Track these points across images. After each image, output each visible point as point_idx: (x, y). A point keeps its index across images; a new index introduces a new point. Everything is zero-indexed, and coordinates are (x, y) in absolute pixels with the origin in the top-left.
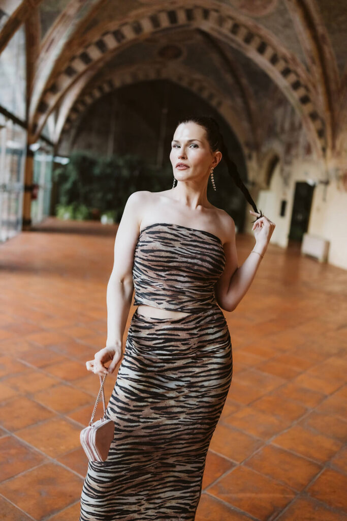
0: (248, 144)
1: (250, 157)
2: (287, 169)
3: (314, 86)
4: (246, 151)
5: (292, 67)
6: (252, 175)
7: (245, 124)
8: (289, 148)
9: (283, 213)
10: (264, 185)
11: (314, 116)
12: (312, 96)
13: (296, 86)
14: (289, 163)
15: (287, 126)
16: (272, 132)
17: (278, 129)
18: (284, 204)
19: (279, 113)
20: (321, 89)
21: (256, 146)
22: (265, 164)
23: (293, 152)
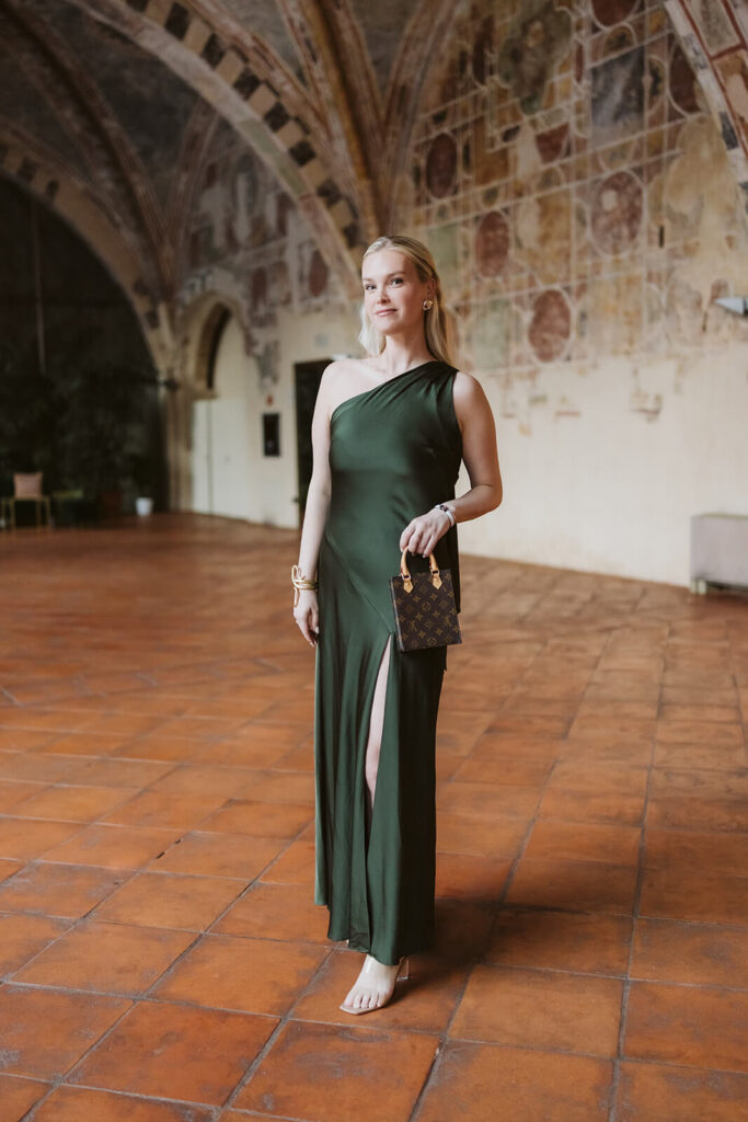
0: (140, 287)
1: (153, 320)
2: (262, 336)
4: (140, 306)
5: (259, 71)
6: (162, 364)
7: (129, 237)
8: (259, 285)
9: (272, 447)
10: (201, 385)
11: (329, 194)
12: (319, 144)
13: (276, 118)
14: (268, 321)
15: (243, 230)
16: (201, 250)
17: (219, 240)
18: (271, 425)
19: (213, 202)
21: (165, 292)
22: (195, 333)
23: (274, 292)
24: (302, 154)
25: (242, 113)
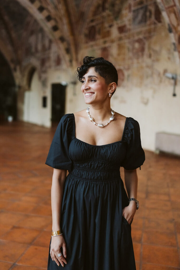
0: (12, 61)
1: (15, 69)
2: (44, 76)
3: (61, 19)
4: (12, 66)
5: (44, 5)
6: (17, 81)
7: (10, 48)
8: (43, 62)
9: (44, 105)
10: (27, 87)
11: (62, 39)
12: (60, 26)
13: (49, 18)
14: (45, 72)
15: (40, 47)
16: (29, 52)
17: (33, 50)
18: (45, 100)
19: (32, 40)
20: (65, 21)
21: (18, 62)
22: (26, 73)
23: (47, 64)
24: (55, 28)
25: (40, 17)
